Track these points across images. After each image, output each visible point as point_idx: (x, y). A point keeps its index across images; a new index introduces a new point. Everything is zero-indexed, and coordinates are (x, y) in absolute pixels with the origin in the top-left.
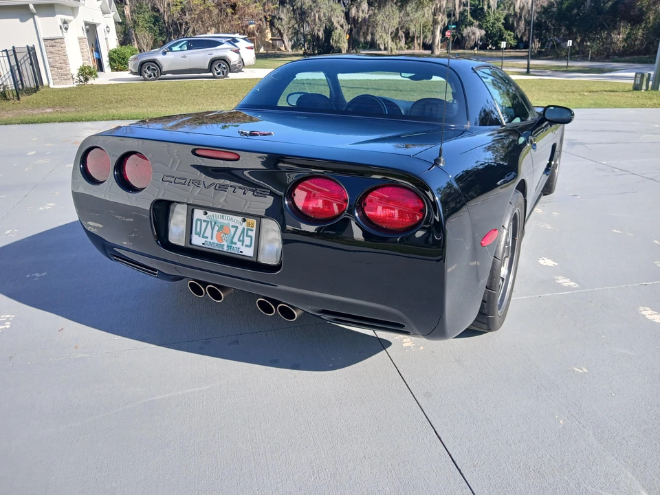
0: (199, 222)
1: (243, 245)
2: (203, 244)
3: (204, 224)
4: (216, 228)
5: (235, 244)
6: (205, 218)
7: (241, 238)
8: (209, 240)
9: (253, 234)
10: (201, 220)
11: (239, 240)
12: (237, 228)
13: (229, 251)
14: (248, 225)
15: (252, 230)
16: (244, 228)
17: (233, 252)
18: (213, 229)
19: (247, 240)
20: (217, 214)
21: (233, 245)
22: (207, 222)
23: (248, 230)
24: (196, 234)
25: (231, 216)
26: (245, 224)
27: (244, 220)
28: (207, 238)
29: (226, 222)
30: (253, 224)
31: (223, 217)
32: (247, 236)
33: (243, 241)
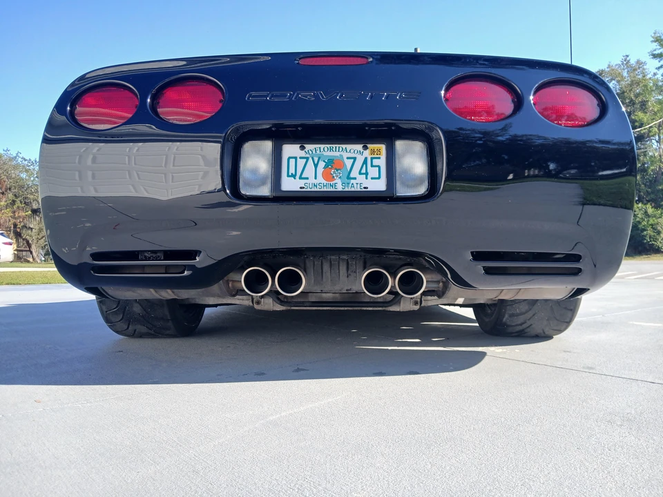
0: (292, 161)
1: (367, 178)
2: (301, 188)
3: (301, 163)
4: (322, 165)
5: (355, 179)
6: (302, 153)
7: (364, 171)
8: (312, 180)
9: (382, 162)
10: (296, 158)
11: (360, 173)
12: (355, 159)
13: (346, 189)
14: (373, 152)
15: (379, 158)
16: (366, 159)
17: (353, 189)
18: (316, 166)
19: (373, 172)
20: (322, 146)
21: (352, 181)
22: (307, 158)
23: (372, 159)
24: (288, 176)
25: (344, 146)
26: (367, 153)
27: (365, 148)
28: (307, 178)
29: (337, 154)
30: (379, 150)
31: (331, 149)
32: (372, 166)
33: (366, 174)
